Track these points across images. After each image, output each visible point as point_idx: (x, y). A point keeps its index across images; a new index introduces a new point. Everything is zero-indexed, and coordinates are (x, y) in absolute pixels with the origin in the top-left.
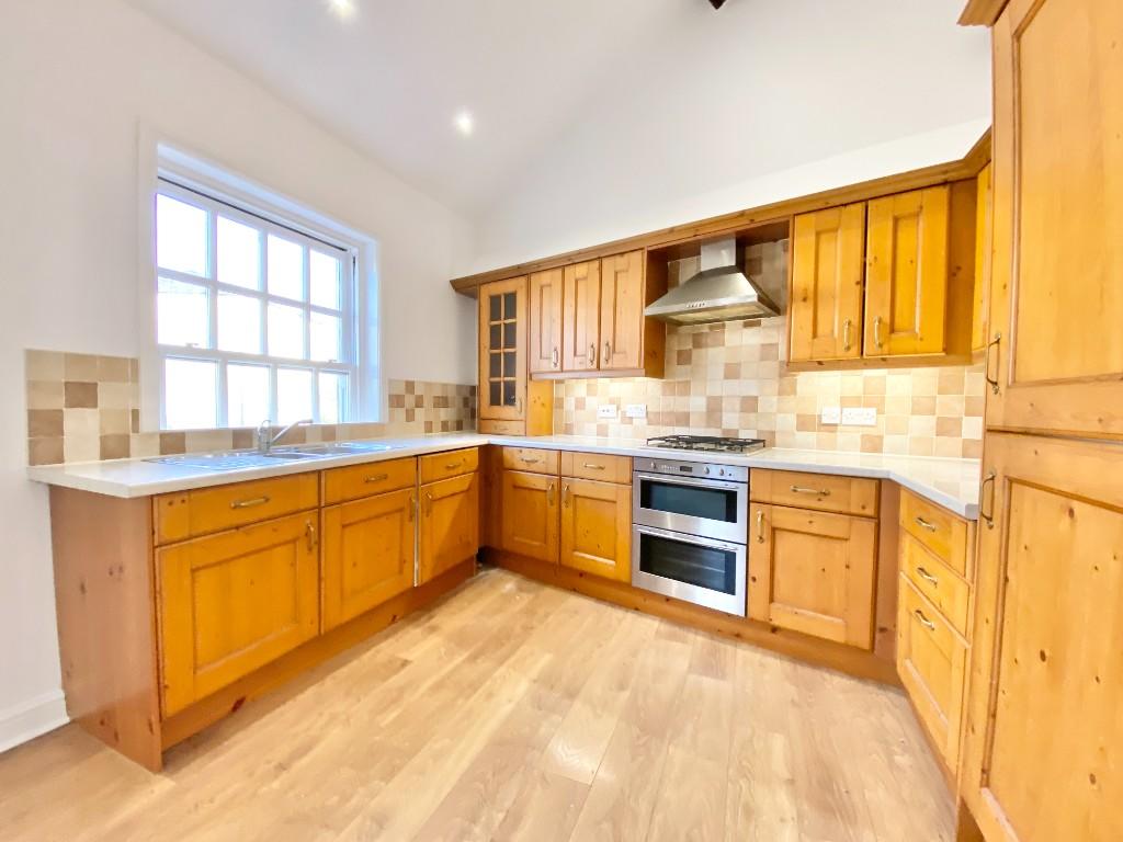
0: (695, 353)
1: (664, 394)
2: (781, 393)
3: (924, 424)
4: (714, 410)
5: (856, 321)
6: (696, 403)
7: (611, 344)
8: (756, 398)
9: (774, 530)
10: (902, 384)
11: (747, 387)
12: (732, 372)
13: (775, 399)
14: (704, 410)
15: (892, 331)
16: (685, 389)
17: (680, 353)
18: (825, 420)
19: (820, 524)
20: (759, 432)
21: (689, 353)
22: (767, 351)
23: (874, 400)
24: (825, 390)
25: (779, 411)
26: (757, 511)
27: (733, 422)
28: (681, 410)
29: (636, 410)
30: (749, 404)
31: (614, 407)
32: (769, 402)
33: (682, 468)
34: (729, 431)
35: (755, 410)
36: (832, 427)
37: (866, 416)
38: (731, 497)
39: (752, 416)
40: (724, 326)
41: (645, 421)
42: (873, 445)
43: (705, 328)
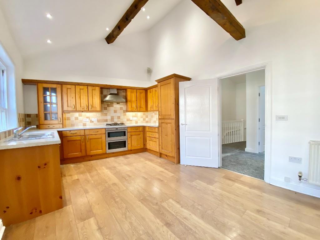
0: (108, 108)
1: (101, 116)
2: (124, 115)
3: (142, 119)
4: (112, 119)
5: (136, 105)
6: (109, 118)
7: (92, 105)
8: (120, 116)
9: (131, 135)
10: (140, 114)
11: (118, 114)
12: (115, 112)
13: (123, 116)
14: (110, 119)
15: (140, 107)
16: (106, 114)
17: (104, 108)
18: (131, 119)
19: (137, 133)
20: (121, 122)
21: (106, 107)
22: (121, 108)
23: (136, 116)
24: (130, 115)
25: (124, 118)
26: (129, 133)
27: (116, 121)
28: (105, 119)
29: (94, 120)
30: (119, 117)
31: (88, 119)
32: (122, 117)
33: (116, 129)
34: (115, 122)
35: (120, 118)
36: (131, 120)
37: (135, 119)
38: (125, 132)
39: (119, 119)
40: (113, 103)
41: (97, 122)
42: (137, 122)
43: (109, 103)
